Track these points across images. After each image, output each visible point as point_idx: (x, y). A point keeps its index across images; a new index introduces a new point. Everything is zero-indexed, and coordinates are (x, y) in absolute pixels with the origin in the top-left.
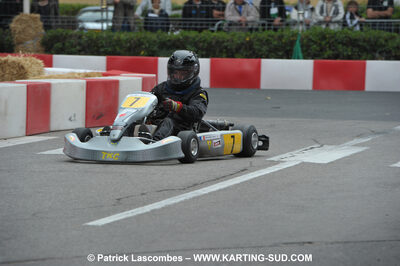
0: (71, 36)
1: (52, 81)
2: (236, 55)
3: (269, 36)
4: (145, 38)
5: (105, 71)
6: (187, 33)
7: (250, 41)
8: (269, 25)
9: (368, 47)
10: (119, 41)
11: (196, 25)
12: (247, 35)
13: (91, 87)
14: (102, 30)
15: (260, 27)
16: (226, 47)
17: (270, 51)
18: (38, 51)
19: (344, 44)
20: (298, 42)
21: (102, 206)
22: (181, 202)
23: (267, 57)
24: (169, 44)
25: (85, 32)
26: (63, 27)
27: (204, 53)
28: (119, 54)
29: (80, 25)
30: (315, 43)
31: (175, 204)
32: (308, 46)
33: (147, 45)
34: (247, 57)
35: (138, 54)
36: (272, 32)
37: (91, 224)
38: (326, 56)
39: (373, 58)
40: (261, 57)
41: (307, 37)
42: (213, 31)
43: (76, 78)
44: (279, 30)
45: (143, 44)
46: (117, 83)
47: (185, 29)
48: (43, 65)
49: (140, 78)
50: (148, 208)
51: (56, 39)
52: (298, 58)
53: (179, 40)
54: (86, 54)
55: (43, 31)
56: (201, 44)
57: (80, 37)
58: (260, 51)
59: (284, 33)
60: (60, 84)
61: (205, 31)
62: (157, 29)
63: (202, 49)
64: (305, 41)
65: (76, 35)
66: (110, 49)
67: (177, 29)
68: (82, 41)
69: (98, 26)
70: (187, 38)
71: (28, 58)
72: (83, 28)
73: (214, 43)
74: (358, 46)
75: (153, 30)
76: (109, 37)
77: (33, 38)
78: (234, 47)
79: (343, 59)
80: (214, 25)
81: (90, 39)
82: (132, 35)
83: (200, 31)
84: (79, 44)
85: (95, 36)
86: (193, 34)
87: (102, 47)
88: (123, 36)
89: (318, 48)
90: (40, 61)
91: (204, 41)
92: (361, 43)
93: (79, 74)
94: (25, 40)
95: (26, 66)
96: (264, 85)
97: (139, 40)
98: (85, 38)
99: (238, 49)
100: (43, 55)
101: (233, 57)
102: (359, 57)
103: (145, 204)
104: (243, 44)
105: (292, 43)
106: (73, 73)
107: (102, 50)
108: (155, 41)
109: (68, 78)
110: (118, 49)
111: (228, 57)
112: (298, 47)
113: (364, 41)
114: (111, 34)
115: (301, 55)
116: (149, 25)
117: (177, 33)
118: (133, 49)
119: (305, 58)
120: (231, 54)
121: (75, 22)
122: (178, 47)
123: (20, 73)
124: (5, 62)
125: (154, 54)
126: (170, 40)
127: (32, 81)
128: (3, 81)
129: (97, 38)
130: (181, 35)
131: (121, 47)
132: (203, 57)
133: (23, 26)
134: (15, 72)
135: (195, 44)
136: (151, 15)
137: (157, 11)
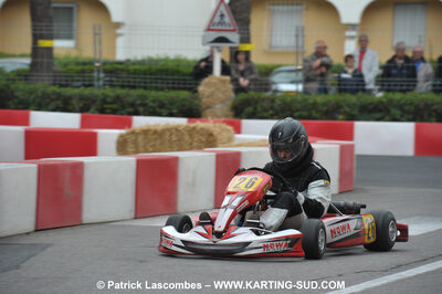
0: (263, 100)
1: (243, 150)
4: (344, 101)
6: (390, 95)
10: (315, 104)
11: (401, 85)
14: (297, 92)
16: (435, 111)
18: (226, 116)
24: (371, 107)
25: (278, 94)
27: (411, 117)
28: (315, 119)
29: (274, 87)
33: (346, 109)
35: (335, 119)
45: (341, 107)
47: (388, 91)
48: (233, 131)
49: (338, 146)
51: (247, 103)
53: (382, 103)
55: (233, 95)
56: (407, 108)
57: (273, 101)
60: (250, 152)
62: (357, 91)
63: (408, 113)
65: (268, 98)
66: (305, 113)
67: (380, 90)
68: (275, 105)
69: (291, 87)
70: (391, 101)
71: (217, 124)
72: (276, 91)
73: (422, 105)
75: (354, 92)
76: (305, 100)
77: (222, 102)
81: (284, 102)
83: (405, 92)
84: (272, 108)
85: (289, 99)
86: (398, 96)
87: (297, 110)
88: (320, 99)
90: (230, 128)
91: (411, 104)
94: (214, 104)
95: (215, 134)
97: (337, 103)
98: (278, 102)
100: (232, 119)
106: (265, 140)
107: (296, 114)
108: (355, 104)
110: (314, 113)
114: (307, 96)
116: (343, 87)
117: (380, 95)
118: (331, 112)
121: (267, 84)
122: (381, 111)
123: (209, 140)
124: (194, 128)
125: (353, 118)
126: (371, 104)
127: (221, 149)
128: (191, 149)
129: (292, 102)
130: (385, 97)
131: (317, 111)
132: (409, 120)
133: (212, 89)
134: (203, 139)
135: (400, 107)
136: (344, 76)
137: (350, 71)
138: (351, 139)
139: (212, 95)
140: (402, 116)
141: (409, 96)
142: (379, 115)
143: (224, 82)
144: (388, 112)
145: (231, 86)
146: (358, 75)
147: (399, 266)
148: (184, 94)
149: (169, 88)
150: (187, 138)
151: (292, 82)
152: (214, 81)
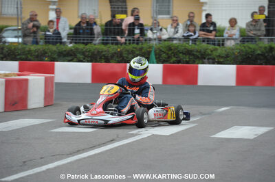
2: (111, 61)
3: (134, 48)
4: (48, 49)
5: (18, 73)
6: (77, 46)
7: (121, 51)
8: (134, 40)
9: (199, 56)
10: (30, 51)
11: (84, 40)
12: (118, 47)
13: (8, 84)
14: (18, 43)
15: (128, 42)
16: (104, 55)
19: (183, 54)
20: (153, 52)
24: (65, 53)
25: (6, 44)
27: (89, 59)
28: (30, 60)
29: (3, 40)
30: (165, 53)
31: (64, 165)
32: (160, 55)
33: (50, 54)
34: (119, 62)
35: (43, 60)
36: (135, 45)
37: (3, 179)
38: (171, 61)
39: (203, 63)
41: (159, 49)
42: (95, 44)
45: (46, 53)
46: (27, 80)
47: (76, 43)
49: (44, 77)
52: (154, 63)
53: (72, 50)
56: (87, 53)
57: (2, 49)
59: (143, 46)
61: (89, 45)
62: (57, 43)
63: (88, 56)
64: (157, 51)
66: (23, 57)
67: (71, 43)
68: (4, 51)
69: (15, 40)
70: (77, 49)
72: (5, 42)
73: (96, 53)
74: (193, 55)
75: (54, 44)
76: (23, 48)
78: (110, 55)
79: (184, 63)
81: (10, 50)
83: (86, 44)
84: (2, 53)
85: (13, 48)
86: (81, 46)
87: (19, 55)
88: (33, 48)
89: (166, 56)
91: (89, 51)
92: (195, 53)
93: (0, 74)
97: (44, 50)
98: (6, 49)
99: (112, 57)
101: (109, 62)
102: (194, 62)
103: (43, 165)
104: (115, 53)
105: (149, 53)
107: (18, 57)
108: (55, 51)
110: (30, 57)
111: (106, 62)
112: (153, 56)
113: (197, 51)
114: (25, 46)
115: (155, 61)
116: (48, 40)
117: (71, 45)
118: (40, 56)
119: (158, 63)
120: (107, 60)
122: (71, 55)
125: (54, 60)
126: (65, 51)
129: (15, 49)
130: (74, 47)
131: (31, 56)
132: (88, 62)
135: (83, 53)
136: (48, 33)
137: (51, 30)
138: (53, 73)
140: (84, 59)
141: (88, 46)
142: (70, 58)
146: (57, 33)
147: (78, 151)
151: (15, 37)
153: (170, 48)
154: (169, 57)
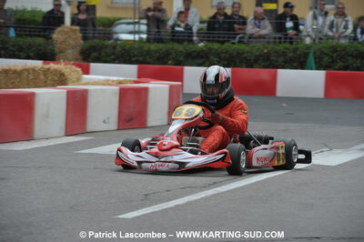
0: (107, 46)
1: (89, 87)
2: (255, 65)
3: (285, 48)
4: (173, 49)
5: (136, 79)
6: (210, 45)
7: (268, 52)
8: (285, 38)
10: (149, 51)
11: (219, 37)
12: (265, 48)
13: (124, 93)
14: (134, 41)
15: (277, 40)
16: (245, 58)
17: (286, 62)
18: (77, 59)
19: (353, 57)
20: (311, 55)
21: (131, 201)
22: (202, 198)
23: (283, 68)
24: (194, 54)
25: (119, 42)
26: (99, 38)
27: (226, 63)
28: (148, 63)
29: (115, 36)
30: (327, 55)
31: (196, 201)
32: (321, 58)
33: (175, 55)
34: (265, 67)
35: (166, 63)
36: (287, 45)
37: (121, 216)
38: (337, 67)
40: (278, 67)
41: (320, 50)
42: (234, 43)
43: (110, 85)
44: (294, 43)
45: (170, 54)
46: (146, 89)
47: (208, 41)
48: (81, 72)
49: (168, 86)
50: (172, 204)
51: (93, 49)
52: (311, 69)
53: (203, 51)
54: (119, 63)
55: (82, 42)
56: (223, 55)
57: (114, 48)
58: (276, 61)
59: (299, 46)
60: (96, 90)
61: (226, 44)
62: (184, 40)
63: (224, 60)
64: (318, 53)
65: (110, 46)
66: (141, 59)
67: (201, 41)
68: (116, 51)
69: (130, 37)
70: (210, 49)
71: (68, 66)
72: (117, 39)
73: (235, 54)
75: (180, 42)
76: (141, 48)
77: (73, 48)
78: (253, 58)
79: (353, 70)
80: (235, 38)
81: (124, 49)
82: (161, 46)
83: (223, 43)
84: (114, 54)
85: (127, 47)
86: (216, 46)
87: (135, 56)
88: (153, 47)
89: (330, 60)
90: (79, 69)
91: (226, 52)
93: (113, 81)
94: (66, 49)
95: (66, 74)
96: (279, 93)
97: (167, 51)
98: (119, 49)
99: (256, 60)
100: (82, 63)
101: (251, 66)
103: (169, 200)
104: (260, 55)
105: (306, 55)
106: (108, 80)
107: (134, 59)
108: (181, 52)
109: (104, 85)
110: (149, 60)
111: (247, 67)
112: (311, 59)
114: (142, 45)
115: (314, 66)
116: (176, 37)
117: (201, 44)
118: (162, 59)
119: (317, 69)
120: (250, 65)
121: (109, 34)
122: (202, 58)
123: (61, 80)
124: (48, 69)
125: (181, 63)
126: (194, 51)
127: (70, 87)
128: (45, 86)
129: (130, 48)
130: (206, 46)
131: (151, 57)
133: (65, 37)
134: (56, 79)
135: (218, 55)
136: (177, 29)
137: (183, 25)
138: (181, 80)
139: (64, 41)
140: (220, 62)
142: (201, 61)
143: (75, 31)
144: (208, 58)
145: (80, 35)
147: (215, 183)
148: (40, 40)
149: (26, 35)
150: (42, 77)
151: (130, 33)
152: (66, 30)
153: (334, 49)
154: (333, 62)
